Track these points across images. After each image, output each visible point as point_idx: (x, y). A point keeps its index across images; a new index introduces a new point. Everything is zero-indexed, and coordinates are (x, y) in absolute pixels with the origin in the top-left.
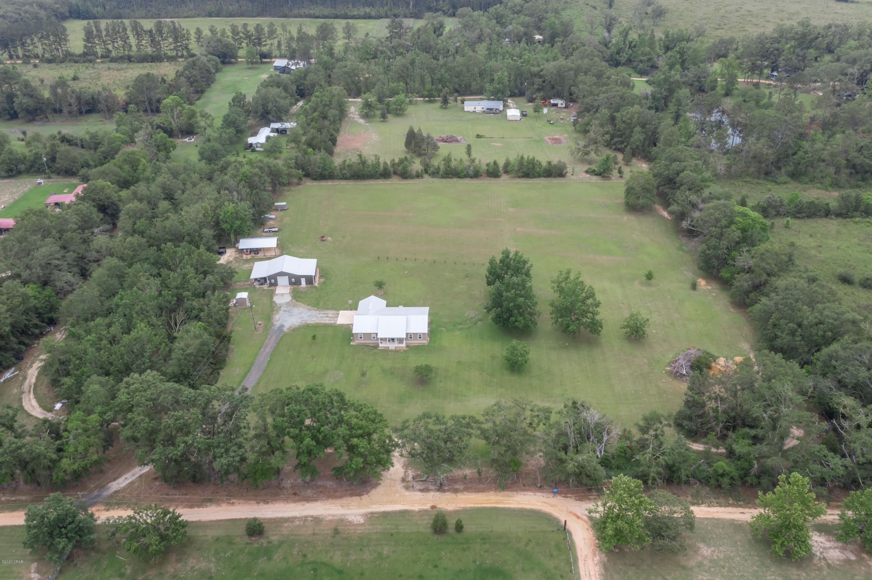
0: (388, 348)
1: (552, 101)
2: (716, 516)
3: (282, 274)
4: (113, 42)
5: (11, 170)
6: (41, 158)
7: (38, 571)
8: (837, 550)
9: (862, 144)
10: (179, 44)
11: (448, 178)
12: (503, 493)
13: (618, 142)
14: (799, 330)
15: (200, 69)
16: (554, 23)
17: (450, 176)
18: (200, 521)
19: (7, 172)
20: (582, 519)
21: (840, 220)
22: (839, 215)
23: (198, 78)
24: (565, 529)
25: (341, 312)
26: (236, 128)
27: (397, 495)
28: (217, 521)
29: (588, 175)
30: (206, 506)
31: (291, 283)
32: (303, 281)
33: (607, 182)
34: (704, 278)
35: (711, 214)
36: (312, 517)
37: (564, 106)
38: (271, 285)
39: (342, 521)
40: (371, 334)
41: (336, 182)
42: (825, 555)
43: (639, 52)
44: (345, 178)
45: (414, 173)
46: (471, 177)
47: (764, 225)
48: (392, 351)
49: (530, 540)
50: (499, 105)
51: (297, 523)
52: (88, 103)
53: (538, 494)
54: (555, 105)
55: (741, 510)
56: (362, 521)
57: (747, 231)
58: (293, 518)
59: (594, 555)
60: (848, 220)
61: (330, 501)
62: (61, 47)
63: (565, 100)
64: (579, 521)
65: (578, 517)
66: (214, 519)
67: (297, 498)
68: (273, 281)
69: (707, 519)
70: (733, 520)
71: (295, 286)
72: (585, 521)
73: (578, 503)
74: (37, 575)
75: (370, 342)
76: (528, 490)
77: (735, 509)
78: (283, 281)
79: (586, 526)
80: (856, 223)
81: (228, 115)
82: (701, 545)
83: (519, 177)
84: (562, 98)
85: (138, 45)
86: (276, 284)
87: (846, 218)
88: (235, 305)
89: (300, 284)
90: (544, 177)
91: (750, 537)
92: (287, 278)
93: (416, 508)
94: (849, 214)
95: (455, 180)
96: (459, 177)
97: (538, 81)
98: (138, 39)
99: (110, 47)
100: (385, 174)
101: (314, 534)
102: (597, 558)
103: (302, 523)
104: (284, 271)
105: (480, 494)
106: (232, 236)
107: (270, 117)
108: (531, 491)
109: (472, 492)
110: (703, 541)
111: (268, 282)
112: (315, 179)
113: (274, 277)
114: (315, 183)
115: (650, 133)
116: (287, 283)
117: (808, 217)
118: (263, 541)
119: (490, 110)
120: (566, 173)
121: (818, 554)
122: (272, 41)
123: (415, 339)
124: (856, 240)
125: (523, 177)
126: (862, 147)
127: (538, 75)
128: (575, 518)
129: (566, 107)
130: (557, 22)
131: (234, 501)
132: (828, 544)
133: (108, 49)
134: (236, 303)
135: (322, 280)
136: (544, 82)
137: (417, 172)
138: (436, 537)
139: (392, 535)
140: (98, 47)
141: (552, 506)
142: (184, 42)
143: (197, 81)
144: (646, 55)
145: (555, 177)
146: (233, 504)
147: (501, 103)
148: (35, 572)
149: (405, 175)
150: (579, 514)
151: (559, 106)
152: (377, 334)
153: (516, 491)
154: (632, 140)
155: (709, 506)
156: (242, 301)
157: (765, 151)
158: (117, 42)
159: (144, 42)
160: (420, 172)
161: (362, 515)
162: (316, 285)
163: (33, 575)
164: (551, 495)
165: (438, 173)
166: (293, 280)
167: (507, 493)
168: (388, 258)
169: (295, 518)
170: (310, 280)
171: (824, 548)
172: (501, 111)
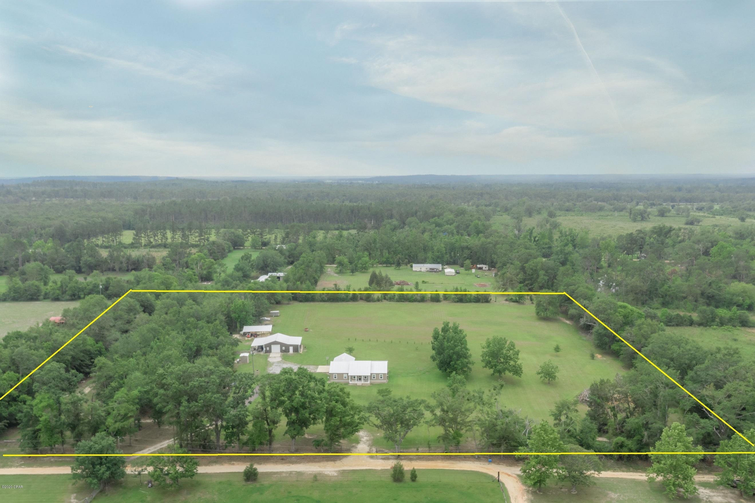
0: (356, 384)
1: (478, 266)
2: (620, 477)
3: (275, 343)
4: (154, 236)
5: (74, 295)
6: (98, 286)
7: (76, 498)
8: (720, 497)
9: (710, 281)
10: (203, 237)
11: (401, 301)
12: (448, 462)
13: (528, 284)
14: (672, 363)
15: (218, 246)
16: (478, 224)
17: (403, 300)
18: (207, 473)
19: (71, 296)
20: (512, 476)
21: (702, 327)
22: (700, 324)
23: (216, 251)
24: (499, 481)
25: (320, 366)
26: (243, 273)
27: (363, 461)
28: (220, 473)
29: (507, 302)
30: (212, 465)
31: (282, 351)
32: (291, 349)
33: (521, 306)
34: (599, 354)
35: (600, 306)
36: (296, 472)
37: (487, 269)
38: (267, 352)
39: (320, 474)
40: (343, 374)
41: (317, 304)
42: (710, 500)
43: (541, 243)
44: (323, 300)
45: (376, 299)
46: (419, 301)
47: (640, 314)
48: (359, 386)
49: (471, 487)
50: (439, 267)
51: (284, 475)
52: (134, 263)
53: (476, 463)
54: (481, 268)
55: (640, 474)
56: (336, 474)
57: (628, 318)
58: (280, 472)
59: (523, 495)
60: (708, 327)
61: (310, 464)
62: (116, 240)
63: (488, 264)
64: (510, 477)
65: (509, 475)
66: (218, 472)
67: (284, 461)
68: (268, 349)
69: (613, 478)
70: (634, 479)
71: (285, 353)
72: (515, 477)
73: (509, 468)
74: (75, 500)
75: (342, 381)
76: (468, 460)
77: (635, 474)
78: (276, 349)
79: (515, 480)
80: (715, 329)
81: (238, 264)
82: (610, 492)
83: (455, 302)
84: (486, 264)
85: (173, 238)
86: (270, 351)
87: (706, 326)
88: (238, 362)
89: (289, 352)
90: (474, 302)
91: (648, 488)
92: (278, 346)
93: (379, 468)
94: (708, 323)
95: (407, 303)
96: (410, 301)
97: (467, 252)
98: (173, 234)
99: (152, 240)
100: (354, 298)
101: (297, 481)
102: (525, 497)
103: (288, 475)
104: (277, 340)
105: (429, 462)
106: (238, 325)
107: (268, 269)
108: (471, 461)
109: (423, 460)
110: (611, 490)
111: (264, 349)
112: (301, 301)
113: (269, 345)
114: (301, 304)
115: (552, 276)
116: (279, 350)
117: (677, 325)
118: (258, 485)
119: (432, 270)
120: (491, 300)
121: (705, 499)
122: (270, 236)
123: (377, 379)
124: (716, 338)
125: (458, 302)
126: (710, 283)
127: (467, 248)
128: (507, 476)
129: (489, 270)
130: (480, 223)
131: (234, 462)
132: (712, 494)
133: (150, 241)
134: (240, 361)
135: (305, 350)
136: (471, 252)
137: (378, 297)
138: (395, 484)
139: (360, 482)
140: (143, 239)
141: (487, 469)
142: (206, 236)
143: (215, 253)
144: (546, 244)
145: (482, 302)
146: (233, 464)
147: (441, 265)
148: (74, 499)
149: (368, 299)
150: (510, 473)
151: (484, 269)
152: (348, 374)
153: (459, 461)
154: (539, 280)
155: (614, 471)
156: (244, 358)
157: (638, 284)
158: (157, 236)
159: (177, 236)
160: (380, 297)
161: (336, 471)
162: (301, 352)
163: (72, 501)
164: (487, 463)
165: (393, 299)
166: (284, 348)
167: (452, 462)
168: (356, 339)
169: (283, 472)
170: (296, 349)
171: (709, 496)
172: (440, 271)
